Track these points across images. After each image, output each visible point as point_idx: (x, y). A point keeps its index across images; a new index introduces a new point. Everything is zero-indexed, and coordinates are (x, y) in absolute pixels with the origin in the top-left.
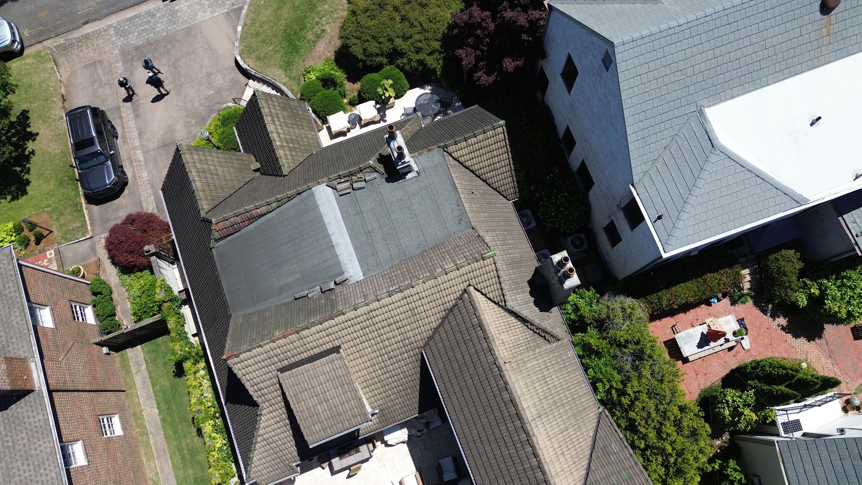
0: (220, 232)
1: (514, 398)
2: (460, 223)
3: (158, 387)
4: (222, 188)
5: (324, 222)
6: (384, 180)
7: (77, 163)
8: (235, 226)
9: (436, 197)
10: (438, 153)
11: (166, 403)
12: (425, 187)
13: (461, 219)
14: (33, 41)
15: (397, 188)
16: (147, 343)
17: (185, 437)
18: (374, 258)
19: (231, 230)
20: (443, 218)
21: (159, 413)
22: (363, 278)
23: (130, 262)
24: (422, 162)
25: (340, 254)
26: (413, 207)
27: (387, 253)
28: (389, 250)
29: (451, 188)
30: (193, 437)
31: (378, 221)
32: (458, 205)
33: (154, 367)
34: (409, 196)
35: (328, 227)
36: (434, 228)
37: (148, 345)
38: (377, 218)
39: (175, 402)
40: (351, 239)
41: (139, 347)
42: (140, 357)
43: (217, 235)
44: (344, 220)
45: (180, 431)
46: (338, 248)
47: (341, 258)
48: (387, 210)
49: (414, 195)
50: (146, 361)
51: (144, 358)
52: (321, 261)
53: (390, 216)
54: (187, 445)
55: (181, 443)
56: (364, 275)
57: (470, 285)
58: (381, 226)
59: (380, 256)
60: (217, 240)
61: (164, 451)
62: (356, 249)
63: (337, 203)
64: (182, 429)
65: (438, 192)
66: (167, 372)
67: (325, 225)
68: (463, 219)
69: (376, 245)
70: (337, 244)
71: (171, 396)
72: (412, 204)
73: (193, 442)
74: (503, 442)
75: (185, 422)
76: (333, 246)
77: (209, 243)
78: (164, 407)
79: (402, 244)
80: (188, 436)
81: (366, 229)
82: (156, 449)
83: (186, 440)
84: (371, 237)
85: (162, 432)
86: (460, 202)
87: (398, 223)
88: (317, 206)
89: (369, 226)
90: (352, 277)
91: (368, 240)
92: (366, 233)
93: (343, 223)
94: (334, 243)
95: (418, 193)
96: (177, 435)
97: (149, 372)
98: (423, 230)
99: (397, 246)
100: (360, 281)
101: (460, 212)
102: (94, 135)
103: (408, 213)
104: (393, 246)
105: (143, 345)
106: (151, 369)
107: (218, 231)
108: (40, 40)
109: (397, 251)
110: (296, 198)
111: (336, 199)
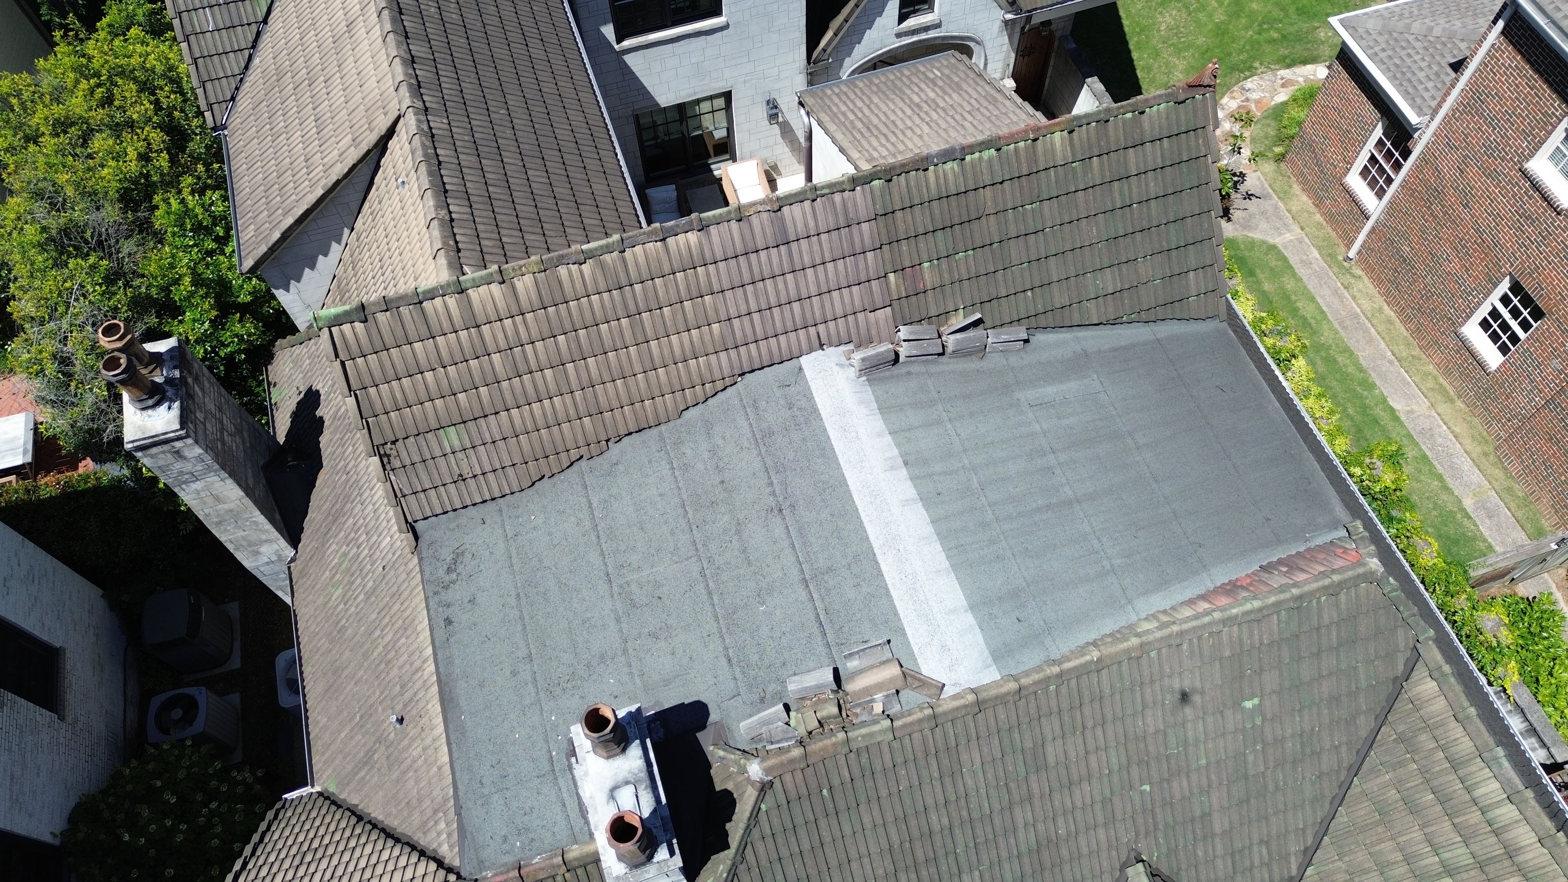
2: (458, 556)
4: (1383, 812)
5: (947, 550)
6: (713, 717)
9: (523, 653)
10: (485, 854)
12: (558, 691)
13: (449, 570)
15: (667, 682)
18: (764, 425)
20: (513, 573)
22: (804, 360)
24: (558, 808)
25: (879, 435)
26: (614, 611)
27: (720, 442)
28: (713, 451)
29: (462, 689)
31: (744, 551)
32: (448, 621)
34: (625, 651)
35: (929, 529)
36: (550, 534)
38: (749, 564)
40: (844, 483)
44: (871, 548)
46: (888, 455)
47: (878, 423)
48: (710, 594)
49: (602, 657)
50: (1470, 518)
51: (1476, 525)
52: (949, 426)
53: (702, 574)
56: (801, 369)
58: (738, 532)
59: (746, 430)
61: (1345, 328)
62: (826, 451)
63: (896, 614)
65: (514, 673)
67: (943, 537)
68: (441, 573)
69: (757, 465)
70: (892, 468)
72: (618, 620)
79: (666, 472)
81: (790, 521)
82: (1366, 331)
84: (773, 494)
85: (1362, 361)
86: (440, 634)
87: (676, 548)
88: (973, 607)
89: (779, 531)
90: (840, 365)
91: (784, 484)
92: (792, 506)
93: (872, 538)
94: (904, 472)
95: (588, 666)
97: (1449, 491)
98: (588, 524)
99: (686, 467)
100: (811, 350)
101: (447, 596)
103: (634, 587)
104: (700, 466)
109: (688, 451)
111: (902, 632)
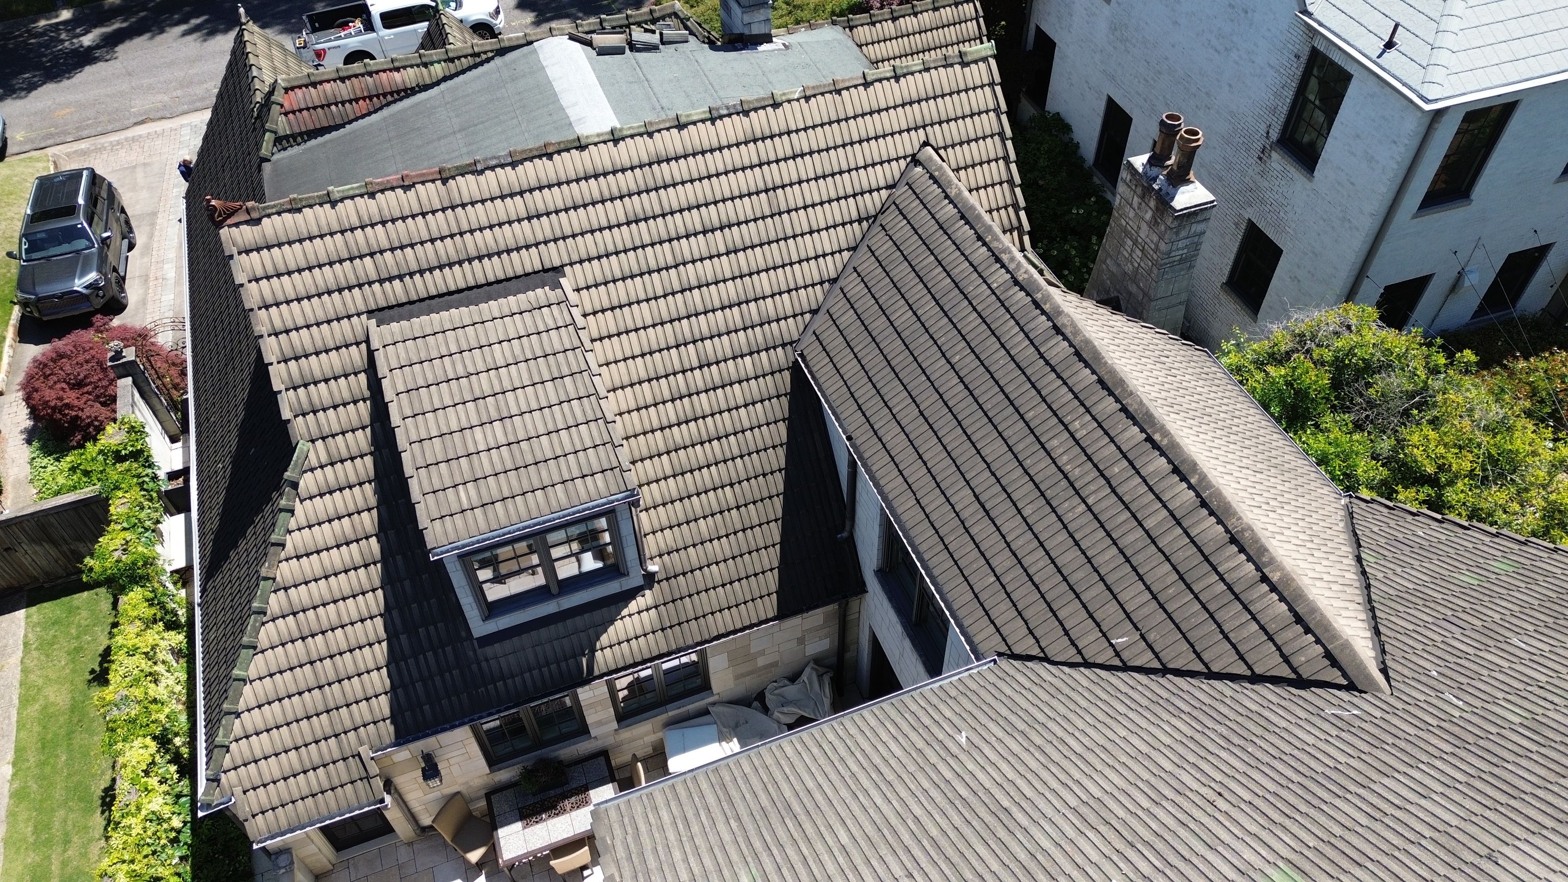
0: (291, 116)
1: (1088, 342)
3: (34, 710)
5: (552, 89)
6: (706, 46)
7: (24, 247)
8: (333, 107)
11: (43, 747)
12: (803, 65)
14: (27, 147)
15: (735, 60)
16: (45, 604)
17: (67, 842)
19: (320, 118)
21: (14, 775)
23: (68, 406)
30: (90, 841)
33: (43, 658)
34: (763, 72)
35: (561, 96)
37: (49, 609)
38: (684, 91)
39: (69, 745)
41: (21, 614)
42: (14, 634)
43: (281, 124)
45: (57, 825)
48: (711, 84)
49: (777, 72)
50: (26, 644)
51: (26, 636)
53: (716, 92)
54: (64, 864)
55: (49, 857)
57: (926, 144)
58: (693, 104)
60: (282, 141)
63: (591, 63)
64: (65, 821)
66: (74, 671)
67: (554, 95)
71: (63, 732)
73: (84, 855)
74: (1064, 483)
75: (81, 800)
76: (571, 124)
77: (258, 146)
78: (32, 758)
80: (75, 839)
83: (65, 851)
88: (542, 68)
95: (786, 70)
96: (44, 836)
97: (25, 671)
102: (81, 201)
105: (33, 609)
106: (30, 664)
107: (286, 114)
108: (43, 145)
110: (492, 63)
111: (589, 60)
